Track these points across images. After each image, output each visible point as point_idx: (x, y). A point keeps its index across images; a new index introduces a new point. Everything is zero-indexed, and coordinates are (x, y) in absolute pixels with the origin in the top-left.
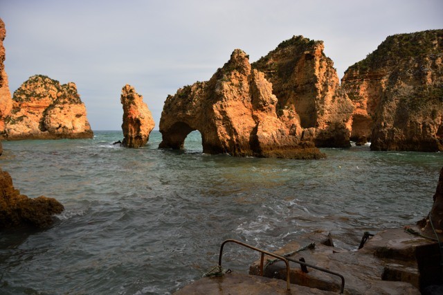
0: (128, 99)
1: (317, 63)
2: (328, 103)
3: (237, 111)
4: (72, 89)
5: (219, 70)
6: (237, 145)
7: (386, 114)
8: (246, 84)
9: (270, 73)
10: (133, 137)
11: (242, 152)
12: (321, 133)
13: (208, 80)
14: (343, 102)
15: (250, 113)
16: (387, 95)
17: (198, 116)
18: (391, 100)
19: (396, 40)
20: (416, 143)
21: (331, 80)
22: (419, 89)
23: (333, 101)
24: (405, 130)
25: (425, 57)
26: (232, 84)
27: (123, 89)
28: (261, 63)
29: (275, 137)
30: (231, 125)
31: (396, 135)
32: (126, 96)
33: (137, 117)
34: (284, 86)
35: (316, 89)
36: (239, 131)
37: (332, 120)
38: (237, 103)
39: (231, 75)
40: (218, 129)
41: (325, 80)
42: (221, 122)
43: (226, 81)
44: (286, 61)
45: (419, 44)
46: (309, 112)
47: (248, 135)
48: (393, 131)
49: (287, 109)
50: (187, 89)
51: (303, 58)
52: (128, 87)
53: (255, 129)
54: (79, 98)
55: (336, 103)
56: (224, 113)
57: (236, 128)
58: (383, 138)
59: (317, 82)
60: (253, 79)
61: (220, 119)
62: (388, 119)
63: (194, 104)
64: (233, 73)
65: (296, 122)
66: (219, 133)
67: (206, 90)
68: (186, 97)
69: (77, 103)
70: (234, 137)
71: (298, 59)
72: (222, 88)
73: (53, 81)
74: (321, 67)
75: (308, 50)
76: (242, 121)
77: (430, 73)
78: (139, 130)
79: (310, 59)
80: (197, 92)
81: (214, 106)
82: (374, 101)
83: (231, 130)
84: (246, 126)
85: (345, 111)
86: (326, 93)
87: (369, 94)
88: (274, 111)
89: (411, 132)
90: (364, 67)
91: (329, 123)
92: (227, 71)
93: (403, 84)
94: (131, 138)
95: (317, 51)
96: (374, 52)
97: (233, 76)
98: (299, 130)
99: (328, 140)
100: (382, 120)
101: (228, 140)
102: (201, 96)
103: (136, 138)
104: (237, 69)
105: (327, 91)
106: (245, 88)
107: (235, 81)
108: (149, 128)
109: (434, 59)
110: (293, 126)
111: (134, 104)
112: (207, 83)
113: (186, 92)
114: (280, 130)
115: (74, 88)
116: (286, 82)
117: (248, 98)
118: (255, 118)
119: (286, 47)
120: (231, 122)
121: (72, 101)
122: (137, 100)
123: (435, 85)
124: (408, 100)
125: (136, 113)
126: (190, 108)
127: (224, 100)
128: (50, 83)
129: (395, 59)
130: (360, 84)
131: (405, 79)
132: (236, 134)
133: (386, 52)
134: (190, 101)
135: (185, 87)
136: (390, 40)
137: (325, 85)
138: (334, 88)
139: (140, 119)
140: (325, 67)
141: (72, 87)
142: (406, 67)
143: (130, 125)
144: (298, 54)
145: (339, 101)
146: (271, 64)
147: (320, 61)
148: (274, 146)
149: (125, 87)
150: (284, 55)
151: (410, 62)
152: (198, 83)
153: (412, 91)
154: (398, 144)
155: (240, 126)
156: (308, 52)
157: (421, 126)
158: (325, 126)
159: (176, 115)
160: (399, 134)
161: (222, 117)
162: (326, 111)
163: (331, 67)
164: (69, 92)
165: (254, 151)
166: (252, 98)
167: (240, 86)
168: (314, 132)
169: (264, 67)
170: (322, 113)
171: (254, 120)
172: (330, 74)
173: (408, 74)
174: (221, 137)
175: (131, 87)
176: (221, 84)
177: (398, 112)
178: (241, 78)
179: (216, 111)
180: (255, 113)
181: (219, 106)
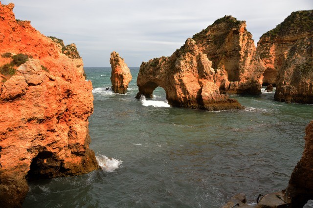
0: (115, 61)
1: (241, 37)
2: (248, 65)
3: (189, 79)
4: (73, 48)
5: (178, 51)
6: (189, 100)
7: (286, 76)
8: (195, 62)
9: (208, 41)
10: (119, 86)
11: (192, 104)
12: (242, 86)
13: (170, 56)
14: (257, 64)
15: (197, 80)
16: (288, 62)
17: (163, 79)
18: (290, 67)
19: (298, 15)
20: (305, 96)
21: (250, 49)
22: (310, 60)
23: (251, 64)
24: (298, 87)
26: (186, 62)
27: (111, 54)
28: (202, 34)
29: (213, 95)
30: (185, 88)
31: (292, 91)
32: (114, 58)
33: (121, 73)
34: (218, 51)
35: (239, 55)
36: (190, 92)
37: (249, 76)
38: (189, 74)
39: (185, 55)
40: (177, 90)
41: (246, 49)
42: (179, 86)
43: (183, 60)
44: (220, 33)
46: (234, 70)
47: (196, 94)
48: (290, 88)
49: (220, 69)
50: (156, 61)
51: (232, 32)
52: (114, 53)
53: (200, 91)
54: (78, 54)
55: (253, 64)
56: (181, 80)
57: (189, 90)
58: (283, 92)
59: (240, 50)
60: (200, 59)
61: (178, 84)
62: (287, 79)
63: (161, 71)
64: (187, 54)
65: (226, 77)
66: (178, 93)
67: (169, 63)
68: (155, 66)
69: (77, 58)
70: (187, 96)
71: (228, 33)
72: (180, 64)
73: (59, 40)
74: (244, 40)
75: (235, 28)
78: (122, 82)
79: (237, 34)
80: (162, 64)
81: (175, 76)
82: (280, 59)
83: (185, 91)
84: (195, 88)
85: (257, 70)
86: (246, 58)
87: (276, 53)
88: (212, 79)
89: (302, 89)
90: (274, 34)
91: (247, 79)
92: (183, 52)
93: (299, 56)
94: (117, 87)
95: (242, 29)
96: (282, 23)
97: (187, 56)
98: (227, 83)
99: (246, 90)
100: (283, 79)
101: (183, 97)
102: (166, 67)
103: (120, 87)
104: (189, 51)
105: (247, 57)
106: (195, 64)
107: (188, 60)
108: (128, 80)
110: (223, 80)
111: (119, 65)
112: (169, 58)
113: (155, 63)
114: (216, 91)
115: (75, 48)
116: (219, 48)
117: (196, 70)
118: (200, 83)
119: (220, 23)
120: (185, 86)
121: (74, 57)
122: (121, 62)
124: (301, 67)
125: (120, 71)
126: (158, 74)
127: (181, 72)
128: (57, 42)
129: (296, 30)
130: (270, 46)
131: (300, 52)
132: (189, 94)
133: (290, 24)
134: (158, 69)
135: (155, 59)
136: (294, 15)
137: (246, 52)
138: (252, 54)
139: (123, 75)
140: (246, 40)
141: (74, 47)
142: (302, 44)
143: (116, 79)
144: (228, 29)
145: (255, 64)
146: (209, 35)
147: (243, 35)
148: (212, 101)
149: (113, 53)
150: (218, 29)
151: (305, 40)
152: (163, 57)
153: (305, 61)
154: (293, 96)
155: (191, 89)
156: (235, 29)
157: (309, 85)
158: (245, 80)
159: (149, 77)
160: (294, 90)
161: (179, 83)
162: (246, 71)
163: (251, 39)
164: (72, 51)
165: (199, 104)
166: (199, 70)
167: (191, 63)
168: (237, 85)
169: (204, 37)
170: (243, 72)
171: (200, 84)
172: (250, 44)
173: (303, 49)
174: (179, 95)
175: (117, 53)
176: (179, 62)
177: (294, 75)
178: (192, 57)
179: (176, 79)
180: (200, 80)
181: (178, 76)
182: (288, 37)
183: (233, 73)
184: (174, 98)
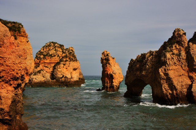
0: (105, 61)
3: (176, 73)
4: (71, 51)
5: (165, 43)
6: (177, 97)
8: (183, 53)
10: (108, 87)
13: (158, 50)
15: (187, 74)
17: (150, 75)
26: (173, 54)
27: (102, 54)
30: (172, 83)
32: (104, 58)
33: (111, 73)
36: (178, 87)
38: (177, 67)
39: (172, 47)
40: (163, 86)
42: (165, 81)
43: (169, 52)
47: (186, 90)
50: (143, 56)
52: (105, 52)
53: (191, 86)
54: (76, 57)
56: (166, 74)
57: (176, 85)
60: (189, 50)
61: (164, 79)
63: (147, 67)
64: (174, 46)
66: (163, 89)
67: (156, 56)
68: (143, 61)
69: (74, 61)
70: (174, 92)
72: (165, 57)
73: (60, 45)
76: (181, 80)
78: (112, 82)
80: (149, 58)
81: (160, 70)
83: (172, 87)
84: (184, 84)
92: (170, 44)
94: (107, 87)
97: (174, 48)
101: (170, 94)
102: (152, 62)
103: (110, 87)
104: (177, 43)
106: (183, 56)
107: (175, 52)
108: (119, 80)
111: (109, 64)
112: (156, 52)
113: (143, 58)
115: (73, 51)
117: (185, 63)
120: (172, 81)
121: (71, 60)
122: (111, 61)
125: (111, 70)
126: (145, 70)
127: (167, 65)
128: (58, 47)
132: (176, 90)
134: (145, 64)
135: (142, 54)
139: (113, 74)
141: (71, 50)
143: (106, 79)
149: (104, 53)
152: (150, 52)
155: (179, 84)
159: (136, 74)
161: (165, 77)
164: (69, 54)
166: (188, 63)
167: (179, 55)
171: (190, 79)
174: (165, 92)
175: (108, 53)
178: (180, 49)
179: (161, 73)
180: (191, 74)
181: (163, 70)
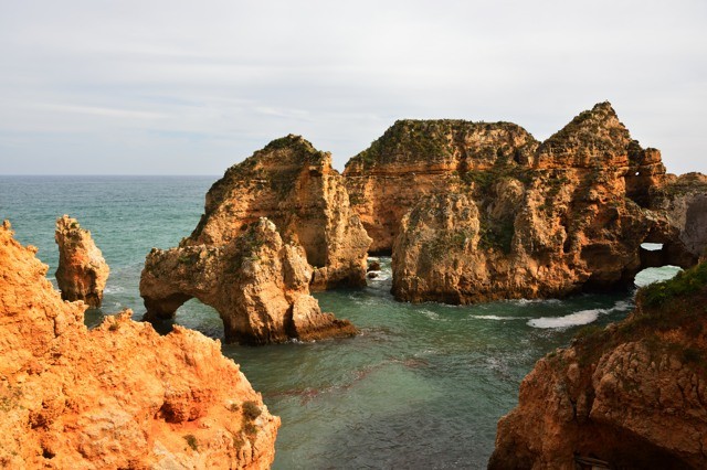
0: (69, 239)
1: (326, 183)
2: (341, 235)
3: (269, 293)
6: (272, 331)
7: (408, 260)
8: (277, 261)
9: (259, 183)
10: (84, 295)
11: (277, 338)
12: (334, 274)
14: (357, 234)
15: (282, 294)
16: (409, 237)
17: (214, 291)
18: (414, 245)
19: (406, 128)
20: (439, 295)
22: (441, 234)
23: (346, 233)
24: (429, 280)
25: (446, 197)
26: (262, 263)
27: (59, 222)
28: (245, 168)
29: (310, 318)
30: (266, 312)
31: (420, 286)
32: (66, 232)
33: (90, 266)
35: (326, 217)
36: (274, 316)
37: (345, 256)
38: (269, 285)
39: (260, 251)
40: (250, 316)
41: (335, 205)
42: (253, 308)
43: (257, 260)
44: (281, 168)
45: (432, 138)
46: (317, 244)
47: (282, 318)
48: (417, 281)
50: (192, 253)
51: (307, 172)
52: (66, 219)
53: (290, 312)
55: (349, 234)
56: (257, 298)
57: (271, 314)
58: (406, 288)
59: (326, 208)
60: (286, 257)
61: (252, 306)
62: (411, 266)
63: (207, 276)
64: (262, 249)
66: (251, 320)
67: (223, 259)
68: (192, 263)
70: (269, 324)
71: (299, 170)
72: (252, 269)
74: (331, 188)
75: (313, 165)
76: (275, 304)
77: (451, 216)
78: (93, 285)
79: (317, 177)
80: (209, 261)
81: (245, 290)
83: (265, 316)
84: (280, 309)
85: (357, 246)
86: (337, 222)
87: (376, 195)
88: (307, 289)
89: (434, 283)
90: (369, 160)
91: (342, 260)
93: (425, 226)
94: (80, 296)
95: (325, 168)
96: (380, 139)
97: (262, 252)
99: (342, 281)
100: (404, 266)
101: (261, 327)
102: (217, 268)
103: (88, 295)
105: (339, 220)
106: (277, 266)
107: (264, 258)
109: (455, 201)
111: (82, 246)
113: (190, 257)
114: (314, 309)
116: (282, 199)
117: (280, 277)
118: (288, 298)
119: (280, 148)
120: (265, 308)
122: (84, 240)
123: (456, 231)
124: (431, 246)
125: (86, 259)
126: (201, 281)
127: (256, 283)
129: (406, 155)
130: (364, 182)
131: (427, 220)
132: (271, 320)
133: (395, 144)
134: (199, 271)
137: (336, 212)
138: (347, 215)
139: (95, 269)
140: (334, 187)
142: (428, 207)
143: (76, 277)
144: (298, 162)
145: (352, 232)
146: (260, 170)
147: (329, 180)
148: (310, 329)
149: (62, 219)
150: (277, 159)
151: (432, 200)
153: (434, 236)
154: (423, 295)
155: (274, 311)
156: (314, 168)
158: (338, 264)
159: (177, 285)
160: (423, 285)
161: (254, 303)
162: (339, 246)
166: (285, 277)
167: (272, 264)
168: (326, 273)
169: (250, 174)
170: (334, 248)
171: (288, 301)
172: (341, 196)
173: (430, 215)
174: (253, 325)
175: (73, 221)
176: (251, 265)
177: (420, 259)
178: (271, 254)
179: (247, 297)
180: (288, 293)
181: (250, 291)
182: (393, 168)
183: (315, 250)
184: (243, 330)
